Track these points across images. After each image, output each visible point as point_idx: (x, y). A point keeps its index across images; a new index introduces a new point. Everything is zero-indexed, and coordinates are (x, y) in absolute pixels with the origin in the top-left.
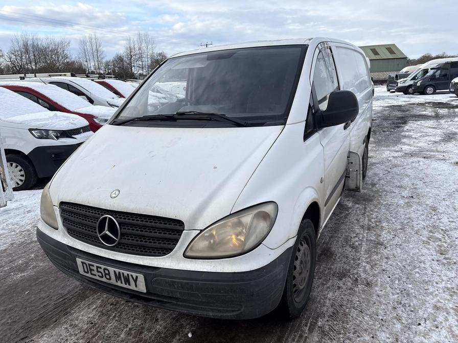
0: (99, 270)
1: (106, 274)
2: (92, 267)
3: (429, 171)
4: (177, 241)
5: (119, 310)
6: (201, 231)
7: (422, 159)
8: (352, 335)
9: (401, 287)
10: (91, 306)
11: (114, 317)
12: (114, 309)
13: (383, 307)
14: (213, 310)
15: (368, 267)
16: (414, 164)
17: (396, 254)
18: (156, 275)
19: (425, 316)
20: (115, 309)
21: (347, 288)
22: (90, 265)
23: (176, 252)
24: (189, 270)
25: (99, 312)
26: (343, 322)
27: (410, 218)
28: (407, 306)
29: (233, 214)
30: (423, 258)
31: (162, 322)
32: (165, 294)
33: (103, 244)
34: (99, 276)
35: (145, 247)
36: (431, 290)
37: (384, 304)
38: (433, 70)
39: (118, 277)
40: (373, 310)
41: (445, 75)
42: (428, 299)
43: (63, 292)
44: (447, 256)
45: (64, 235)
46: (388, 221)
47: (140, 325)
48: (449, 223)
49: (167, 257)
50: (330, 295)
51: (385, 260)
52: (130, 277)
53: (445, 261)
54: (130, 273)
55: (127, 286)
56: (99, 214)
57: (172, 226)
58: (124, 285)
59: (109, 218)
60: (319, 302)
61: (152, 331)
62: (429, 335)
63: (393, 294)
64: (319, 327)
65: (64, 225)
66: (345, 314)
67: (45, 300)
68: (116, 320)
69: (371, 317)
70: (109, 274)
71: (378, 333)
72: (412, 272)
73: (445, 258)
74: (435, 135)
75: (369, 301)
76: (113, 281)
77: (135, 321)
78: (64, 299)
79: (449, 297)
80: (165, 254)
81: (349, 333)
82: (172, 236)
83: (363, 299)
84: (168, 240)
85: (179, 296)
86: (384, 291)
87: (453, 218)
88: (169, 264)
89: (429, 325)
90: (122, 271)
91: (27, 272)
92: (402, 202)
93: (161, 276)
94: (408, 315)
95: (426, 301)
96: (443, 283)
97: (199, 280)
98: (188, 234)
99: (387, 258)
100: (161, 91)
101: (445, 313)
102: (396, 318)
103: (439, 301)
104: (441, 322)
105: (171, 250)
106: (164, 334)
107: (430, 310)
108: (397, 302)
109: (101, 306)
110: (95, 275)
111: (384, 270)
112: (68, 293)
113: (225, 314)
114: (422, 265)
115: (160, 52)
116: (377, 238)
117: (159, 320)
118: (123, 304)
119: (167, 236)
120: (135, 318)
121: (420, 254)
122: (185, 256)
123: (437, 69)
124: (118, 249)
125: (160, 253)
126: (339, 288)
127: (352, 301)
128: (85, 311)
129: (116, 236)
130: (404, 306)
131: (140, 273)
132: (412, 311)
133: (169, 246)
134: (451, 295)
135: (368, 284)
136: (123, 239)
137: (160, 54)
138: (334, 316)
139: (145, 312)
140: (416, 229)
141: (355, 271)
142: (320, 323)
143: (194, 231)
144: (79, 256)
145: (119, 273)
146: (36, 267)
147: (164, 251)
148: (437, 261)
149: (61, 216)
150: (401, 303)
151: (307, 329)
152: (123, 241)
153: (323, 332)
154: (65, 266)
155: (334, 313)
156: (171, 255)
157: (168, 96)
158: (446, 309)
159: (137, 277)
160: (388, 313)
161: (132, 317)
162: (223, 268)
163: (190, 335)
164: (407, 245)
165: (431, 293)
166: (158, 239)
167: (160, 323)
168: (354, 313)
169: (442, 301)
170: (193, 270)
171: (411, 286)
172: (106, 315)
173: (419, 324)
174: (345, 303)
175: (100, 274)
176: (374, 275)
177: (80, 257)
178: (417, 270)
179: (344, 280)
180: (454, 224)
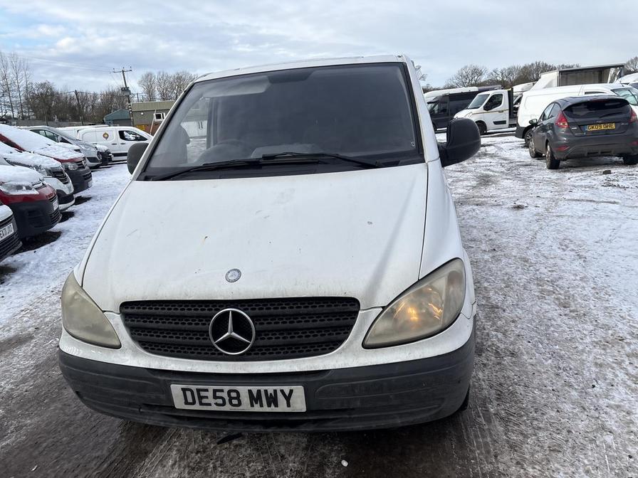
0: (218, 394)
1: (231, 399)
2: (203, 394)
3: (492, 219)
4: (350, 327)
5: (215, 457)
6: (384, 308)
7: (475, 207)
8: (535, 415)
9: (548, 350)
10: (164, 463)
11: (215, 468)
12: (206, 457)
13: (545, 376)
14: (401, 415)
15: (500, 336)
16: (470, 213)
17: (519, 315)
18: (323, 382)
19: (594, 376)
20: (208, 456)
21: (493, 364)
22: (199, 391)
23: (351, 342)
24: (375, 364)
25: (184, 468)
26: (516, 402)
27: (506, 274)
28: (568, 369)
29: (422, 279)
30: (549, 315)
31: (293, 457)
32: (338, 406)
33: (221, 354)
34: (216, 404)
35: (297, 345)
36: (580, 348)
37: (544, 372)
38: (430, 105)
39: (255, 399)
40: (536, 381)
41: (444, 110)
42: (584, 358)
43: (99, 453)
44: (571, 309)
45: (135, 354)
46: (487, 280)
47: (262, 469)
48: (550, 273)
49: (337, 353)
50: (481, 375)
51: (513, 325)
52: (279, 394)
53: (574, 314)
54: (278, 388)
55: (273, 409)
56: (210, 310)
57: (340, 308)
58: (266, 409)
59: (233, 312)
60: (474, 386)
61: (287, 473)
62: (610, 395)
63: (546, 360)
64: (495, 414)
65: (133, 338)
66: (512, 393)
67: (76, 472)
68: (221, 472)
69: (541, 390)
70: (238, 397)
71: (560, 405)
72: (550, 332)
73: (571, 311)
74: (467, 179)
75: (526, 373)
76: (246, 406)
77: (250, 465)
78: (111, 464)
79: (603, 352)
80: (332, 349)
81: (531, 413)
82: (342, 322)
83: (519, 371)
84: (335, 328)
85: (358, 404)
86: (534, 358)
87: (550, 267)
88: (343, 362)
89: (603, 384)
90: (262, 388)
91: (9, 438)
92: (486, 257)
93: (332, 381)
94: (576, 379)
95: (584, 360)
96: (588, 337)
97: (392, 375)
98: (366, 316)
99: (513, 321)
100: (68, 140)
101: (610, 369)
102: (566, 385)
103: (596, 358)
104: (613, 379)
105: (341, 342)
106: (307, 471)
107: (593, 369)
108: (555, 367)
109: (182, 459)
110: (210, 404)
111: (519, 336)
112: (111, 452)
113: (418, 417)
114: (553, 322)
115: (43, 81)
116: (487, 301)
117: (287, 456)
118: (215, 448)
119: (334, 322)
120: (249, 462)
121: (543, 311)
122: (365, 346)
123: (435, 103)
124: (250, 357)
125: (325, 349)
126: (485, 365)
127: (509, 377)
128: (159, 471)
129: (249, 337)
130: (565, 370)
131: (297, 384)
132: (576, 374)
133: (339, 337)
134: (604, 349)
135: (513, 354)
136: (259, 340)
137: (43, 85)
138: (500, 397)
139: (257, 450)
140: (521, 284)
141: (490, 343)
142: (492, 410)
143: (375, 309)
144: (175, 381)
145: (259, 391)
146: (22, 427)
147: (330, 345)
148: (565, 315)
149: (126, 325)
150: (559, 368)
151: (482, 420)
152: (261, 343)
153: (502, 418)
154: (130, 405)
155: (499, 395)
156: (343, 349)
157: (83, 147)
158: (608, 364)
159: (291, 391)
160: (554, 381)
161: (243, 461)
162: (423, 353)
163: (345, 464)
164: (524, 303)
165: (583, 351)
166: (319, 329)
167: (290, 459)
168: (520, 389)
169: (598, 357)
170: (382, 363)
171: (557, 347)
172: (199, 469)
173: (594, 386)
174: (502, 380)
175: (220, 401)
176: (512, 343)
177: (177, 382)
178: (552, 329)
179: (484, 355)
180: (555, 273)
